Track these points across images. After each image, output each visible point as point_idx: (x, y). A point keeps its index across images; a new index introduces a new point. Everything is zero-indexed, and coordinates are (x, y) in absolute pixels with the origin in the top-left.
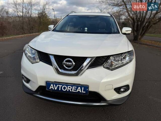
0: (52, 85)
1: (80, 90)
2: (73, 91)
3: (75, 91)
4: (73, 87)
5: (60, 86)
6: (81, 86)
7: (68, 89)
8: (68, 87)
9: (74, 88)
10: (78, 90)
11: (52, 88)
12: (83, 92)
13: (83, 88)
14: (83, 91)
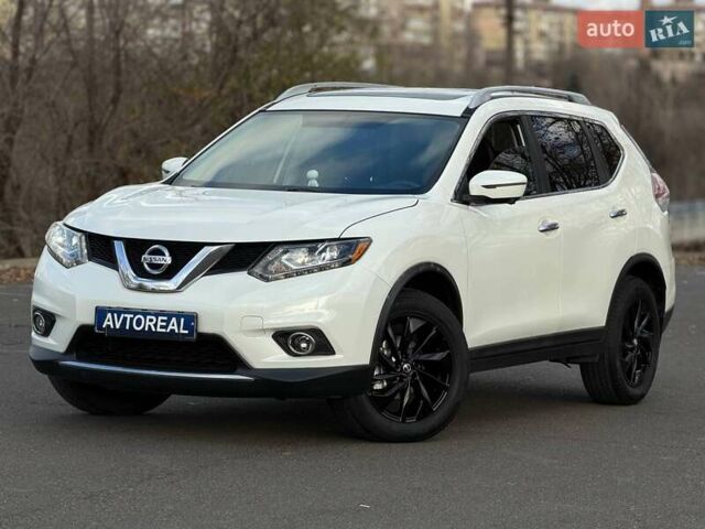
0: (109, 315)
1: (175, 328)
2: (159, 330)
3: (164, 330)
4: (160, 318)
5: (129, 316)
6: (178, 315)
7: (148, 323)
8: (148, 317)
9: (162, 321)
10: (170, 327)
11: (109, 326)
12: (182, 331)
13: (182, 320)
14: (184, 329)
